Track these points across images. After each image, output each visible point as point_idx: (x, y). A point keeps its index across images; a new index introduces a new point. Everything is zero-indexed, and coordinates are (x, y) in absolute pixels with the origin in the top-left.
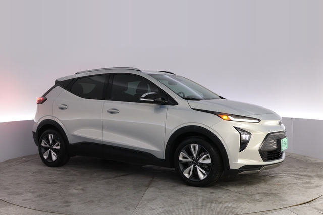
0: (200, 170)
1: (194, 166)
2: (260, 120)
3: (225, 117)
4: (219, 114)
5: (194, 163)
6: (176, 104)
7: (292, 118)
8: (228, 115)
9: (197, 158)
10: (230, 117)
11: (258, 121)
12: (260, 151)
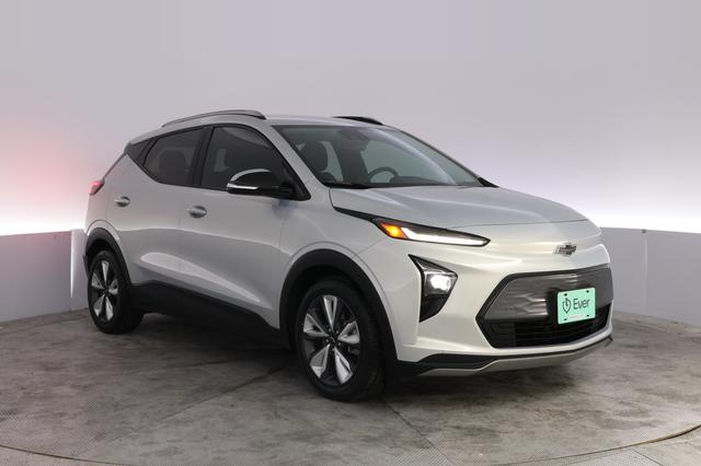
0: (341, 361)
1: (330, 348)
2: (488, 241)
3: (394, 231)
4: (380, 222)
5: (331, 342)
6: (307, 196)
7: (644, 231)
8: (400, 224)
9: (335, 330)
10: (406, 230)
11: (481, 242)
12: (480, 318)
